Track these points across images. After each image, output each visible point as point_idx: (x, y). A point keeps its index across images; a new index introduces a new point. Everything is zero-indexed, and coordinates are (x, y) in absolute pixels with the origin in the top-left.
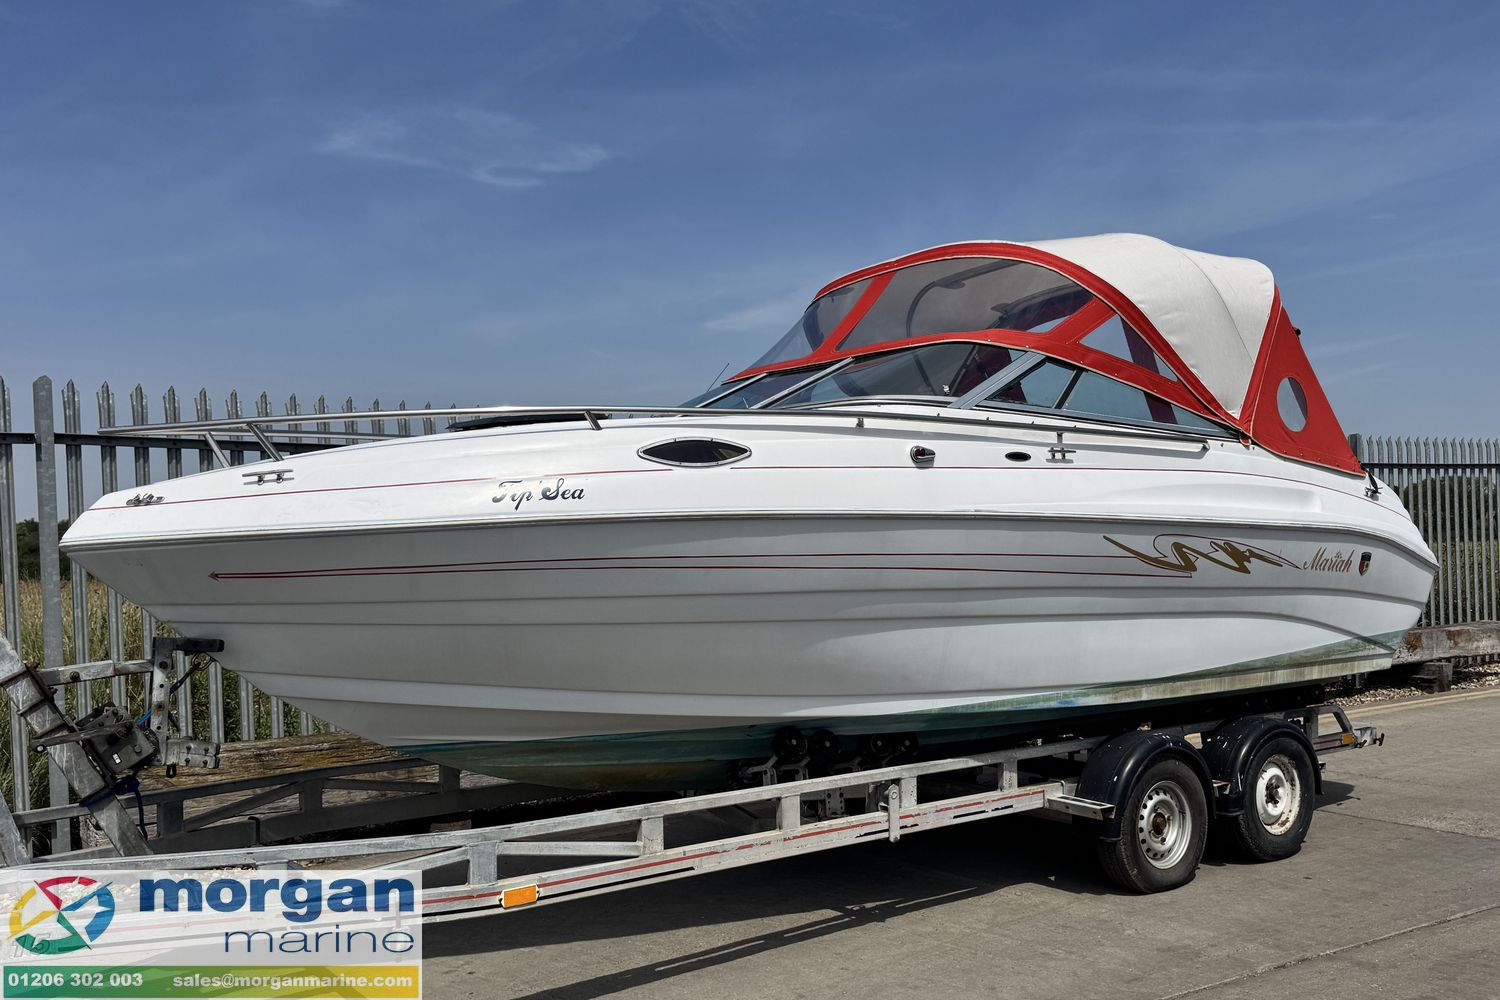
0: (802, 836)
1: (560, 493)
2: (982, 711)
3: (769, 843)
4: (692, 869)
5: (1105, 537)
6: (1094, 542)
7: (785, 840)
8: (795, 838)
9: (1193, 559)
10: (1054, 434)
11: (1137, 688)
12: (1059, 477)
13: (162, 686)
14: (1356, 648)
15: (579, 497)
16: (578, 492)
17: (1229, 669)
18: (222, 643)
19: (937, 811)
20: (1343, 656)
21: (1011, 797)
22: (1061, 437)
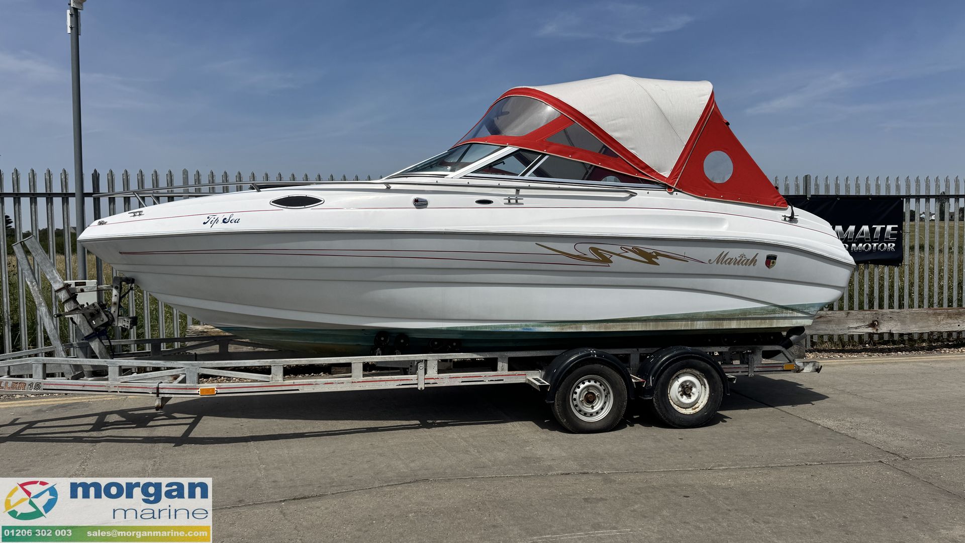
0: (362, 382)
1: (230, 220)
2: (473, 330)
3: (343, 383)
4: (298, 390)
5: (536, 244)
6: (530, 246)
7: (353, 382)
8: (359, 382)
9: (608, 257)
10: (514, 190)
11: (578, 325)
12: (511, 212)
13: (116, 296)
14: (774, 312)
15: (237, 222)
16: (238, 220)
18: (133, 280)
19: (450, 378)
21: (504, 376)
22: (518, 191)
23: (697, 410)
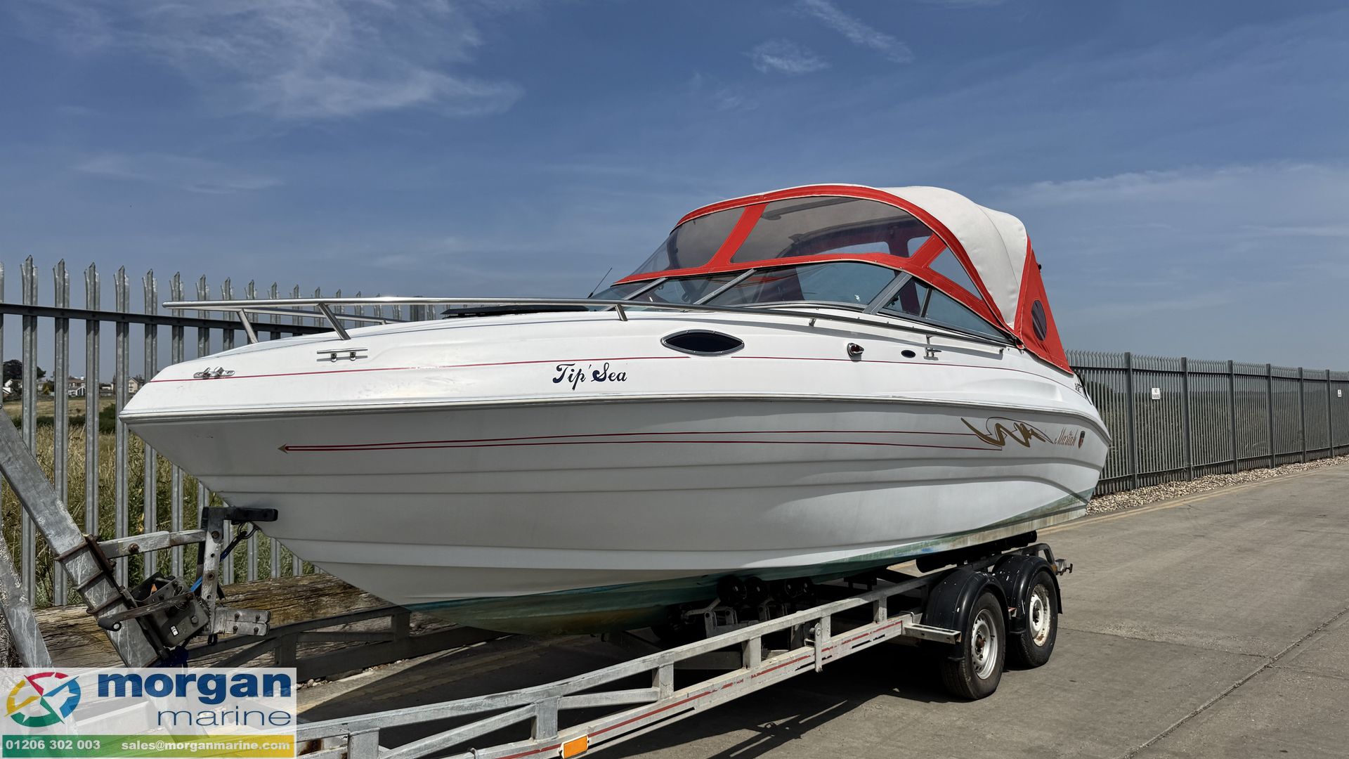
0: (763, 673)
1: (608, 376)
2: (876, 558)
4: (693, 709)
5: (962, 419)
6: (952, 423)
7: (752, 677)
8: (759, 674)
9: (1004, 436)
10: (924, 336)
12: (930, 370)
13: (212, 555)
15: (623, 379)
16: (621, 375)
17: (1013, 520)
18: (276, 512)
19: (843, 643)
21: (884, 628)
22: (929, 339)
23: (1044, 639)
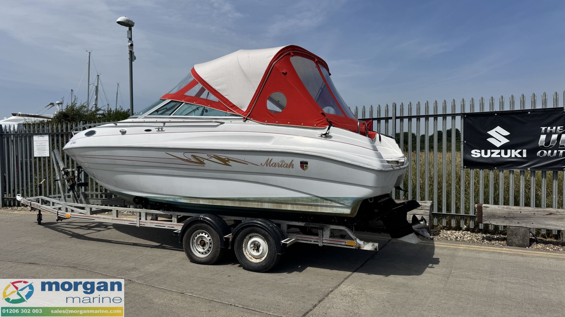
2: (154, 198)
3: (109, 219)
4: (94, 220)
5: (166, 153)
6: (162, 154)
7: (113, 219)
8: (115, 219)
9: (202, 161)
11: (198, 200)
19: (150, 223)
20: (307, 203)
21: (174, 225)
22: (164, 124)
23: (261, 261)
